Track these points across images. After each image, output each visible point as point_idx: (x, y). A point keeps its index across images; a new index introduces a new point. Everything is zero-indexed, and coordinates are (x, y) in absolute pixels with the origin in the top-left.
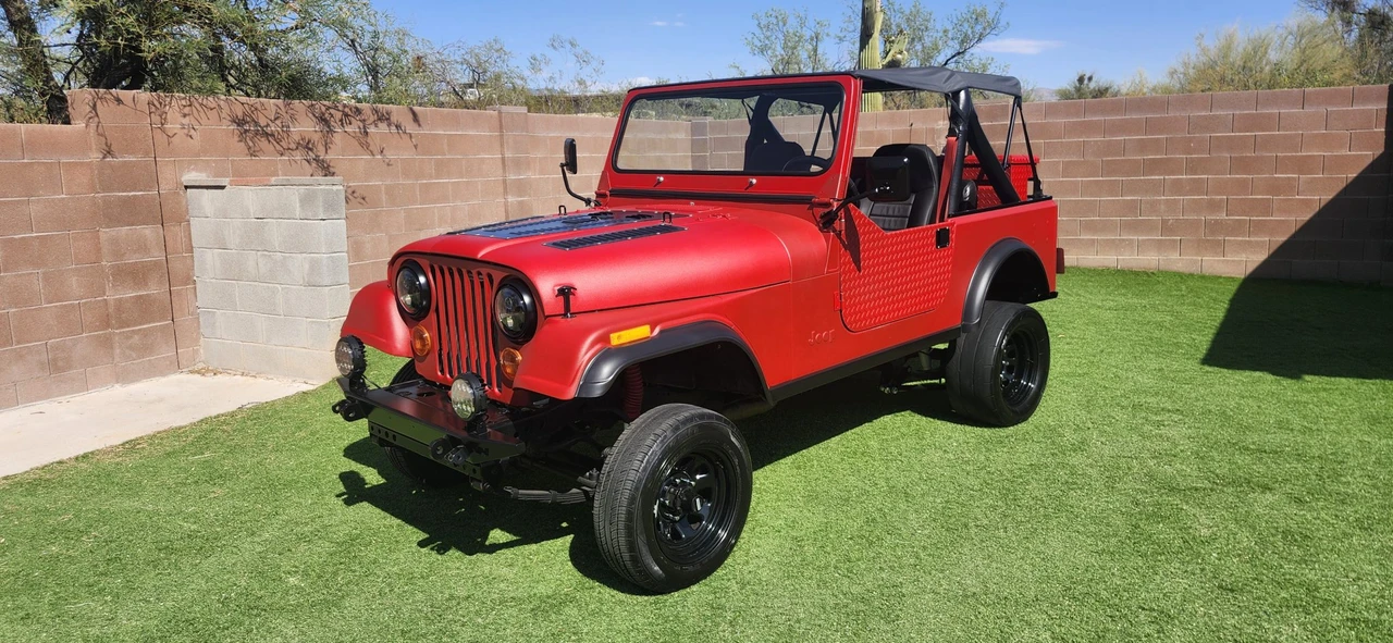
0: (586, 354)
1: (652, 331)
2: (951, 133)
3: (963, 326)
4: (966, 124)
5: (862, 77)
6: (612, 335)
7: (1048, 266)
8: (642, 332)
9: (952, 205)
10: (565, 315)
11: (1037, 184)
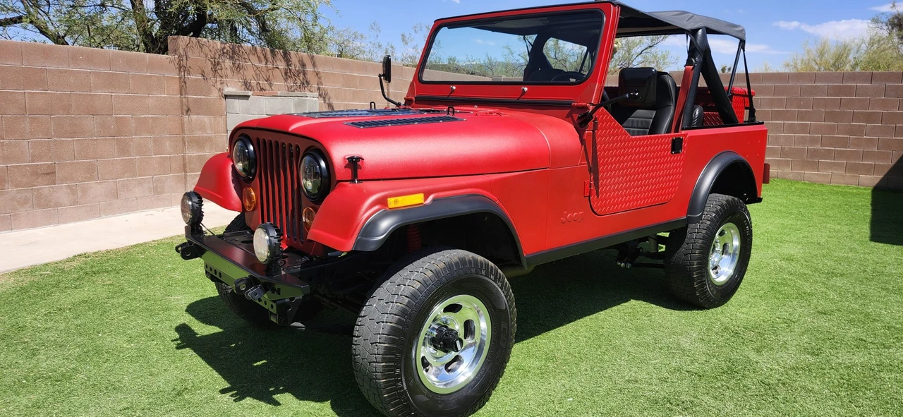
0: (366, 212)
1: (426, 198)
2: (689, 62)
3: (688, 218)
4: (700, 56)
5: (620, 5)
6: (389, 199)
7: (758, 177)
8: (417, 199)
9: (685, 122)
10: (353, 181)
11: (752, 111)
